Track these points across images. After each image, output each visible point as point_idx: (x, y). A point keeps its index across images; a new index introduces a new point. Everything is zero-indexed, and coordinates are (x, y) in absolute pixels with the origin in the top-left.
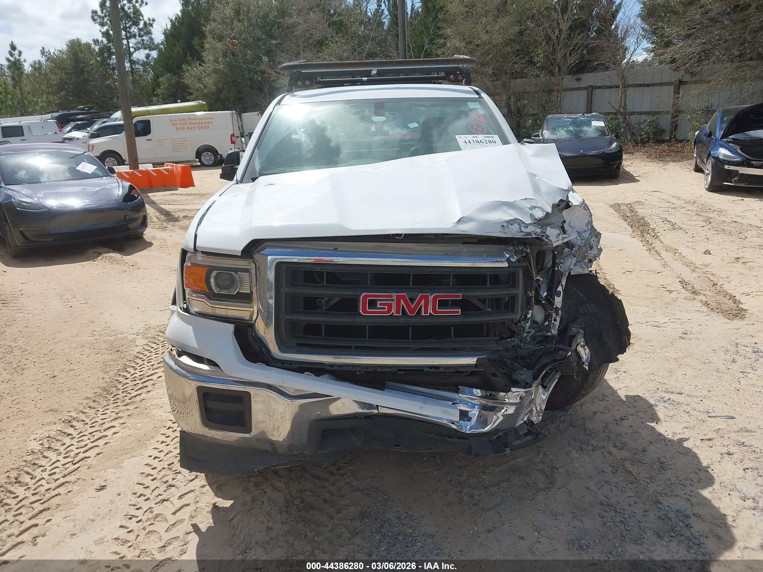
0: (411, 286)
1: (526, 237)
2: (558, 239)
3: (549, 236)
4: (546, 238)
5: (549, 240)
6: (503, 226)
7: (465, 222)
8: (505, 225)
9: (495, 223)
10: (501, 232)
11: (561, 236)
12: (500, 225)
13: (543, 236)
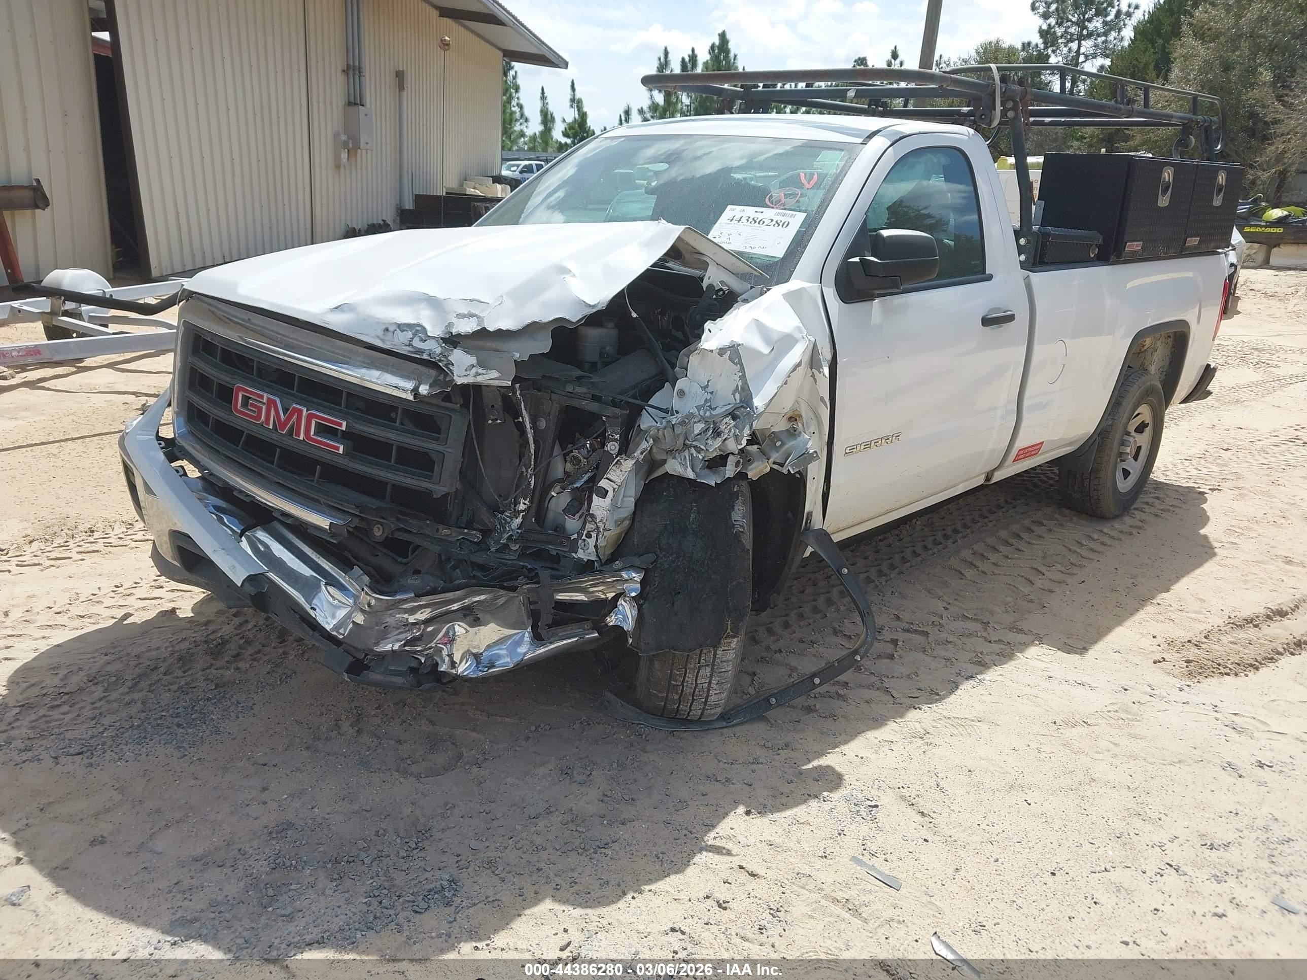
0: (295, 392)
1: (413, 355)
2: (468, 373)
3: (453, 364)
4: (446, 365)
5: (450, 370)
6: (387, 330)
7: (343, 311)
8: (391, 329)
9: (378, 323)
10: (378, 337)
11: (474, 370)
12: (384, 327)
13: (440, 361)
